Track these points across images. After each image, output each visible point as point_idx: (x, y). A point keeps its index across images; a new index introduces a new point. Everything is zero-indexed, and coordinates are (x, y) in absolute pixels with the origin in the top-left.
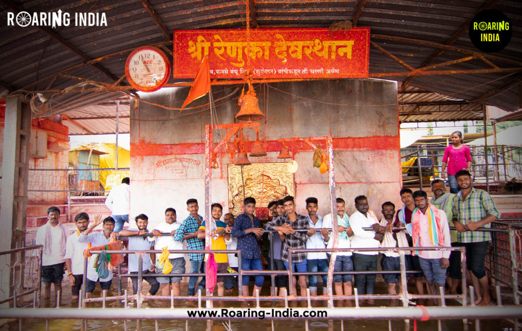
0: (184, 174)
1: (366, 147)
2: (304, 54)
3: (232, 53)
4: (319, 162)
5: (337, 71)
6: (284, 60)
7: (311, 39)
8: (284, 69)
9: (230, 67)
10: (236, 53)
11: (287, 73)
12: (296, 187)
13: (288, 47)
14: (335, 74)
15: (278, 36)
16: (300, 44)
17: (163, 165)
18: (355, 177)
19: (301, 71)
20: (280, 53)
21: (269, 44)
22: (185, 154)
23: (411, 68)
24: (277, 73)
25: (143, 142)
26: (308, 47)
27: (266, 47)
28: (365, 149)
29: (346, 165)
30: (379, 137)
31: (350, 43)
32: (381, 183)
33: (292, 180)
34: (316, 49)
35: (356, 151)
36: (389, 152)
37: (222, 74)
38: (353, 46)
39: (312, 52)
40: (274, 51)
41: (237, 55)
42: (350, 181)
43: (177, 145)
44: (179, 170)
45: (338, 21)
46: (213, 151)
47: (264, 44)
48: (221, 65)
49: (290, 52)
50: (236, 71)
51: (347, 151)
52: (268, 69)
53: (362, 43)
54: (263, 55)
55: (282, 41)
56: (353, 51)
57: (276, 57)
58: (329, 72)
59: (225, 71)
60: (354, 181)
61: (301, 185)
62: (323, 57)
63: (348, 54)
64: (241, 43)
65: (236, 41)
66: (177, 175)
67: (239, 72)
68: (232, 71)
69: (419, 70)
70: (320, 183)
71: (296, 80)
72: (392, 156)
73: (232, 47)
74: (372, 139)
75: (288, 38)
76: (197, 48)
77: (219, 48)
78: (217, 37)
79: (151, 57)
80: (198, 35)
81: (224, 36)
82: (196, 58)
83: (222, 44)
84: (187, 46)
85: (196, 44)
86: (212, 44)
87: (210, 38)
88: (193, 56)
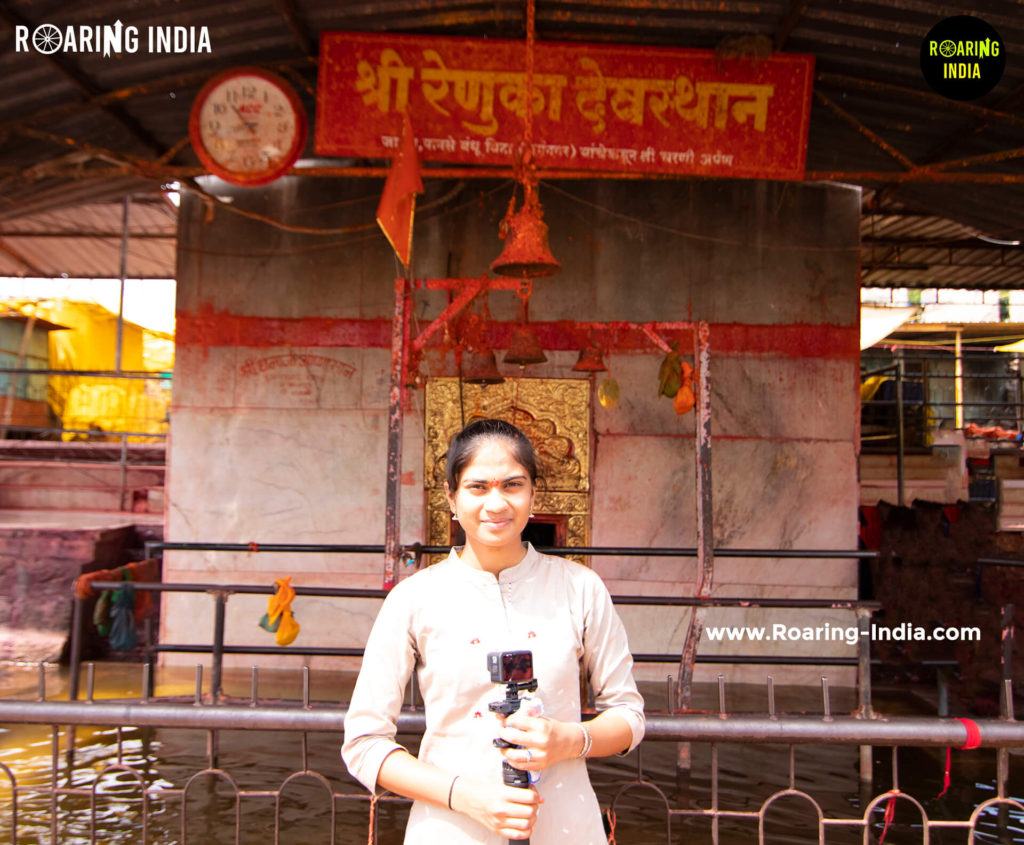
0: (312, 397)
1: (777, 349)
2: (647, 114)
3: (466, 99)
4: (674, 384)
5: (728, 160)
6: (597, 123)
7: (668, 77)
8: (597, 146)
9: (460, 133)
10: (476, 99)
11: (603, 156)
12: (597, 441)
13: (610, 93)
14: (723, 167)
15: (587, 63)
16: (641, 86)
17: (258, 370)
18: (745, 423)
19: (639, 155)
20: (589, 106)
21: (563, 81)
22: (316, 345)
23: (908, 163)
24: (579, 154)
25: (208, 309)
26: (660, 95)
27: (553, 90)
28: (772, 353)
29: (725, 393)
30: (809, 325)
31: (764, 92)
32: (807, 440)
33: (586, 424)
34: (678, 101)
35: (750, 358)
36: (831, 364)
37: (439, 150)
38: (771, 101)
39: (668, 110)
40: (574, 100)
41: (480, 104)
42: (732, 431)
43: (298, 321)
44: (300, 385)
45: (737, 35)
46: (411, 346)
47: (550, 81)
48: (439, 128)
49: (614, 104)
50: (475, 146)
51: (728, 357)
52: (557, 144)
53: (792, 92)
54: (547, 108)
55: (595, 75)
56: (771, 112)
57: (579, 116)
58: (707, 160)
59: (449, 144)
60: (741, 433)
61: (609, 439)
62: (694, 122)
63: (757, 118)
64: (492, 74)
65: (480, 69)
66: (295, 398)
67: (482, 148)
68: (465, 145)
69: (926, 170)
70: (656, 435)
71: (624, 176)
72: (838, 376)
73: (467, 84)
74: (793, 330)
75: (613, 69)
76: (378, 80)
77: (436, 85)
78: (431, 55)
79: (259, 95)
80: (382, 47)
81: (450, 54)
82: (374, 107)
83: (443, 74)
84: (354, 75)
85: (376, 71)
86: (417, 74)
87: (412, 57)
88: (367, 100)
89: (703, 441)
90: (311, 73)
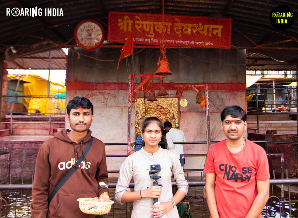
0: (105, 104)
1: (226, 89)
2: (192, 32)
3: (146, 28)
4: (200, 100)
5: (212, 44)
6: (179, 35)
7: (196, 23)
8: (179, 40)
9: (145, 37)
10: (149, 29)
11: (181, 43)
12: (180, 114)
13: (183, 27)
14: (211, 45)
15: (177, 20)
16: (190, 25)
17: (90, 97)
18: (218, 108)
19: (190, 43)
20: (177, 30)
21: (171, 24)
22: (106, 90)
23: (256, 44)
24: (175, 42)
25: (76, 80)
26: (195, 28)
27: (168, 26)
28: (224, 90)
29: (213, 101)
30: (233, 83)
31: (220, 27)
33: (177, 110)
34: (199, 29)
35: (219, 92)
36: (239, 93)
37: (139, 41)
38: (222, 29)
39: (197, 31)
40: (173, 29)
41: (150, 30)
42: (215, 111)
43: (101, 83)
44: (102, 100)
45: (213, 13)
46: (133, 91)
47: (167, 24)
48: (139, 36)
49: (184, 30)
50: (149, 40)
51: (213, 91)
52: (170, 40)
53: (227, 27)
54: (167, 30)
55: (179, 23)
56: (222, 32)
57: (175, 33)
58: (207, 44)
59: (142, 40)
60: (217, 111)
61: (184, 113)
62: (204, 34)
63: (219, 33)
64: (153, 22)
65: (150, 21)
66: (100, 104)
67: (151, 41)
68: (146, 40)
69: (260, 46)
70: (196, 112)
71: (186, 48)
72: (241, 96)
73: (146, 25)
74: (229, 84)
75: (183, 21)
76: (123, 23)
77: (139, 25)
78: (137, 17)
79: (93, 27)
80: (125, 15)
81: (142, 17)
82: (123, 30)
83: (140, 22)
84: (118, 22)
85: (123, 21)
86: (134, 22)
87: (132, 18)
88: (121, 28)
89: (208, 114)
90: (106, 21)
